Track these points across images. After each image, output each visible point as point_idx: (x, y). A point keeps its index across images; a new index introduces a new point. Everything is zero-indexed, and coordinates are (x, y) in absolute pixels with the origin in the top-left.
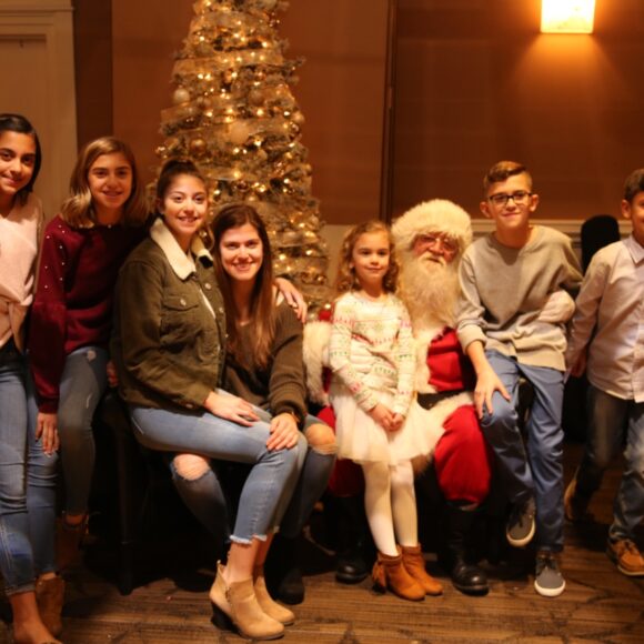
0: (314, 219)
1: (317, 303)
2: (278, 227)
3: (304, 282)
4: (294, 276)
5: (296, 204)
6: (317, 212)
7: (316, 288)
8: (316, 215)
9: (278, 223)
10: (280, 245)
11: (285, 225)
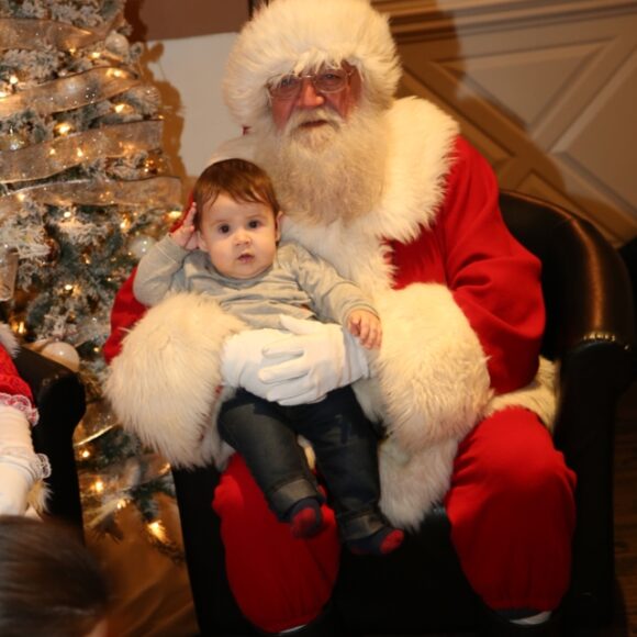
0: (119, 41)
1: (150, 217)
2: (43, 72)
3: (115, 177)
4: (92, 170)
5: (75, 15)
6: (123, 23)
7: (143, 186)
8: (119, 31)
9: (40, 62)
10: (52, 108)
11: (55, 64)
